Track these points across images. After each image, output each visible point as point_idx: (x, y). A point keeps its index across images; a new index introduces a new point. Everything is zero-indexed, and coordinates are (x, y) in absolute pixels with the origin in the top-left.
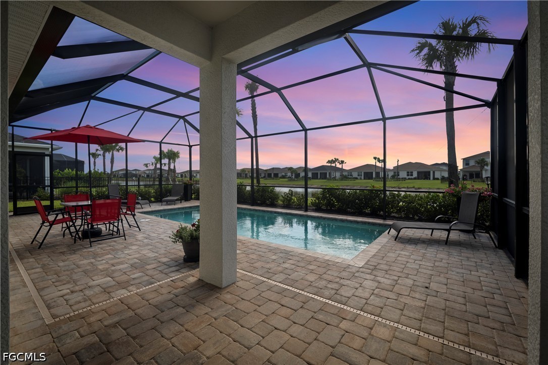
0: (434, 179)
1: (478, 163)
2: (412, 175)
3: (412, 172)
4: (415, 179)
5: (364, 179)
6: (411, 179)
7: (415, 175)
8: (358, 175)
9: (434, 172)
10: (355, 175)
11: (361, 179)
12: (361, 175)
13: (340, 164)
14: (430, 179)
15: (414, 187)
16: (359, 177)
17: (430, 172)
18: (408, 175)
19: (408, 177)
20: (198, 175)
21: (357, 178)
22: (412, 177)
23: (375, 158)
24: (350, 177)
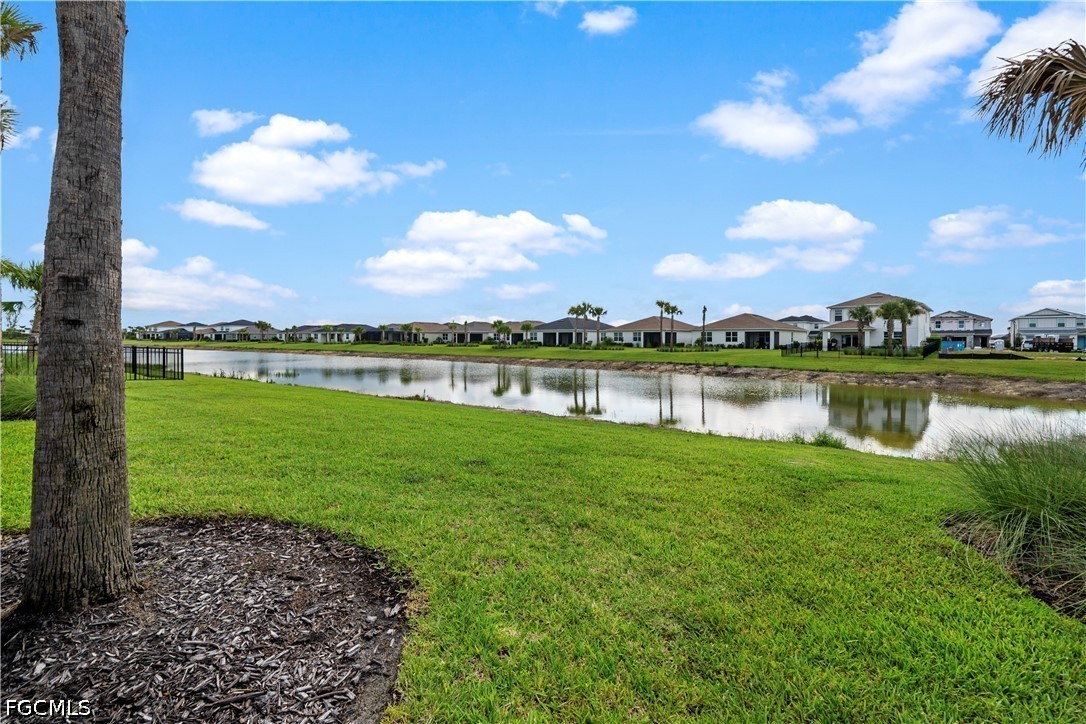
0: (777, 347)
1: (854, 315)
2: (735, 340)
3: (735, 334)
4: (741, 346)
5: (645, 346)
6: (734, 347)
7: (741, 338)
8: (635, 339)
9: (777, 334)
10: (628, 337)
11: (638, 346)
12: (640, 339)
13: (594, 315)
14: (768, 348)
15: (726, 365)
16: (635, 343)
17: (768, 334)
18: (728, 340)
19: (727, 344)
20: (319, 335)
21: (630, 345)
22: (736, 343)
23: (660, 304)
24: (618, 342)
